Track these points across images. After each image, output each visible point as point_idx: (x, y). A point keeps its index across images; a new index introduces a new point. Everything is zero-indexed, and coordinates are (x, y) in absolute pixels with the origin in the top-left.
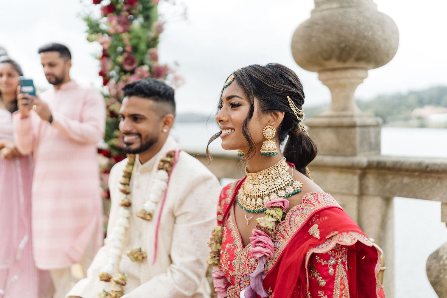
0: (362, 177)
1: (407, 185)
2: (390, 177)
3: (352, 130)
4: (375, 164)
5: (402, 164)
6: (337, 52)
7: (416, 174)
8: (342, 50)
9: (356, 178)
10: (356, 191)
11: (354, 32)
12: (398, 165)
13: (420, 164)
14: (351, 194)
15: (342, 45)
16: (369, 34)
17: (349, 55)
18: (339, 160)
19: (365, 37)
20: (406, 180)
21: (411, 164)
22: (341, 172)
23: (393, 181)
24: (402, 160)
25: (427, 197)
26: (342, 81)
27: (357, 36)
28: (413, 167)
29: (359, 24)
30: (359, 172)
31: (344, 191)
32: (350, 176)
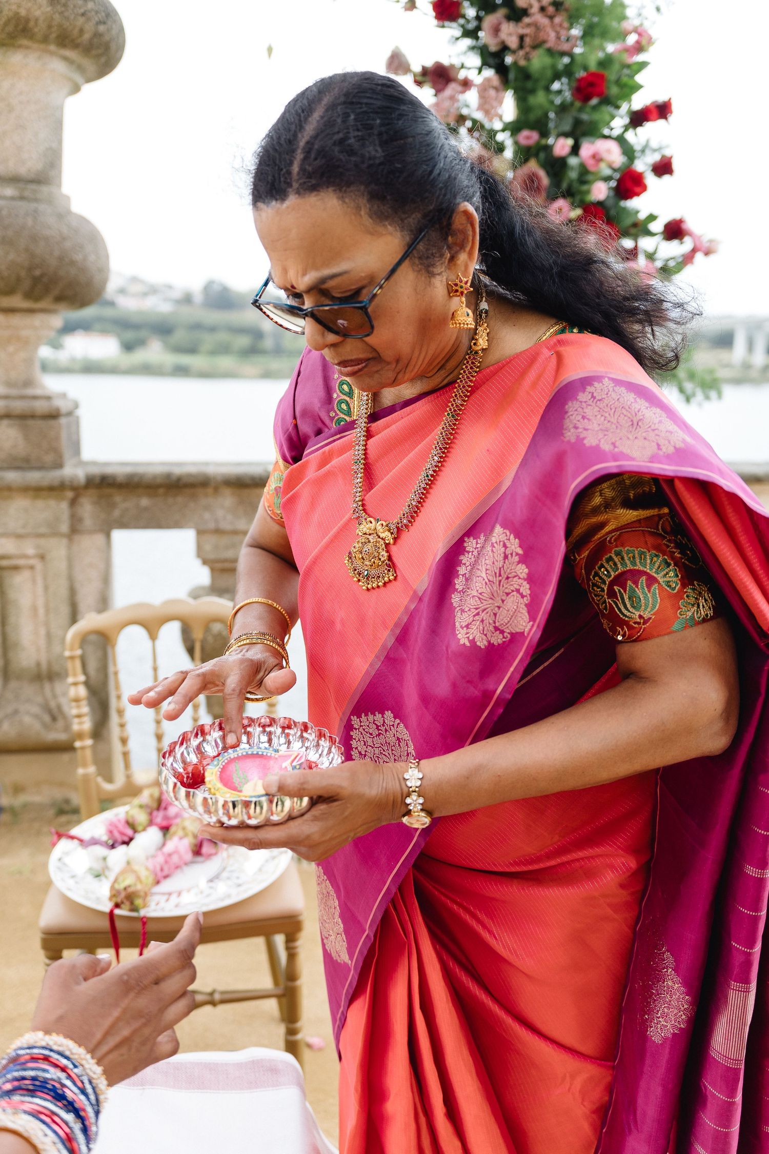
0: (73, 502)
1: (146, 509)
2: (118, 499)
3: (52, 422)
4: (97, 480)
5: (141, 476)
6: (26, 284)
7: (161, 491)
8: (36, 280)
9: (64, 505)
10: (64, 528)
11: (57, 253)
12: (136, 480)
13: (168, 476)
14: (55, 534)
15: (37, 273)
16: (78, 257)
17: (47, 290)
18: (34, 477)
19: (73, 263)
20: (145, 502)
21: (155, 477)
22: (36, 497)
23: (124, 504)
24: (140, 470)
25: (177, 525)
26: (24, 333)
27: (61, 259)
28: (159, 481)
29: (64, 239)
30: (70, 494)
31: (43, 530)
32: (52, 503)
